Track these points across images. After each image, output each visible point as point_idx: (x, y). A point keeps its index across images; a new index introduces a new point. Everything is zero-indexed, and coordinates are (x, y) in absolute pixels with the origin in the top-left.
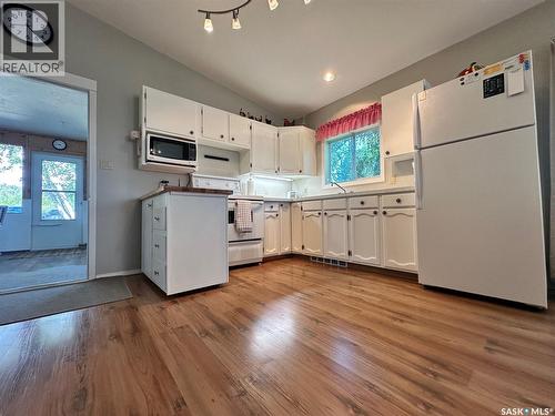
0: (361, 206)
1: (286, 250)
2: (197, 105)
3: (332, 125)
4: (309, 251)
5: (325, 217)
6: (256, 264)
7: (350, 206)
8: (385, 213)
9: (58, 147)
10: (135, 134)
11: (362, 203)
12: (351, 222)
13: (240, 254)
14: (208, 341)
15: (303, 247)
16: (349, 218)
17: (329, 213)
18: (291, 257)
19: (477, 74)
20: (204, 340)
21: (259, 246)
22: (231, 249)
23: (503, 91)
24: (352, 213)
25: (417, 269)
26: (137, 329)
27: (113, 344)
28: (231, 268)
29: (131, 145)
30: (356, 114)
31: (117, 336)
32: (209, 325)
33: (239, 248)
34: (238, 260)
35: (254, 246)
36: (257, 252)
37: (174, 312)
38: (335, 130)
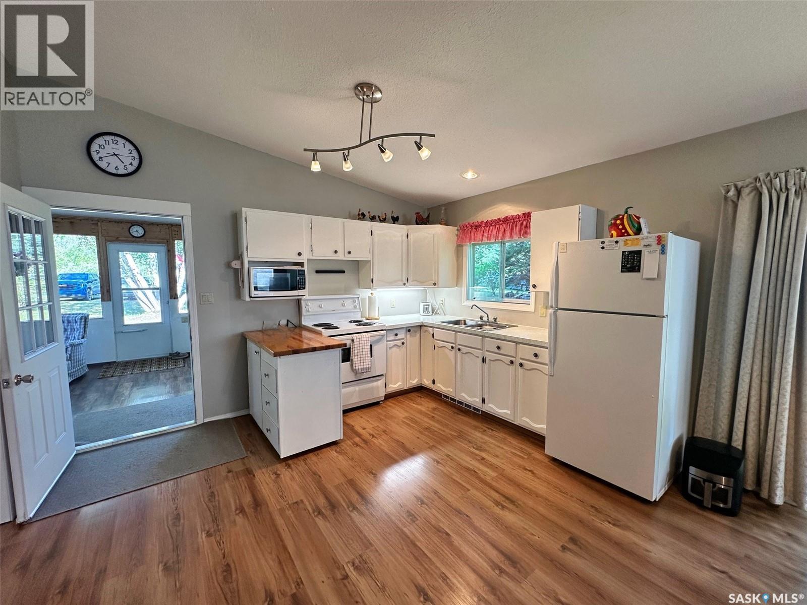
0: (497, 351)
1: (414, 382)
2: (304, 218)
3: (477, 227)
4: (440, 387)
5: (459, 354)
6: (377, 404)
7: (486, 348)
8: (521, 365)
9: (135, 234)
10: (236, 264)
11: (498, 348)
12: (486, 365)
13: (356, 395)
14: (320, 521)
15: (434, 382)
16: (484, 360)
17: (464, 349)
18: (420, 390)
19: (617, 242)
20: (317, 520)
21: (380, 383)
22: (344, 391)
23: (639, 271)
24: (488, 356)
25: (545, 433)
26: (258, 503)
27: (239, 519)
28: (345, 412)
29: (231, 274)
30: (506, 220)
31: (241, 510)
32: (321, 501)
33: (357, 388)
34: (355, 401)
35: (375, 384)
36: (378, 390)
37: (288, 479)
38: (480, 235)
